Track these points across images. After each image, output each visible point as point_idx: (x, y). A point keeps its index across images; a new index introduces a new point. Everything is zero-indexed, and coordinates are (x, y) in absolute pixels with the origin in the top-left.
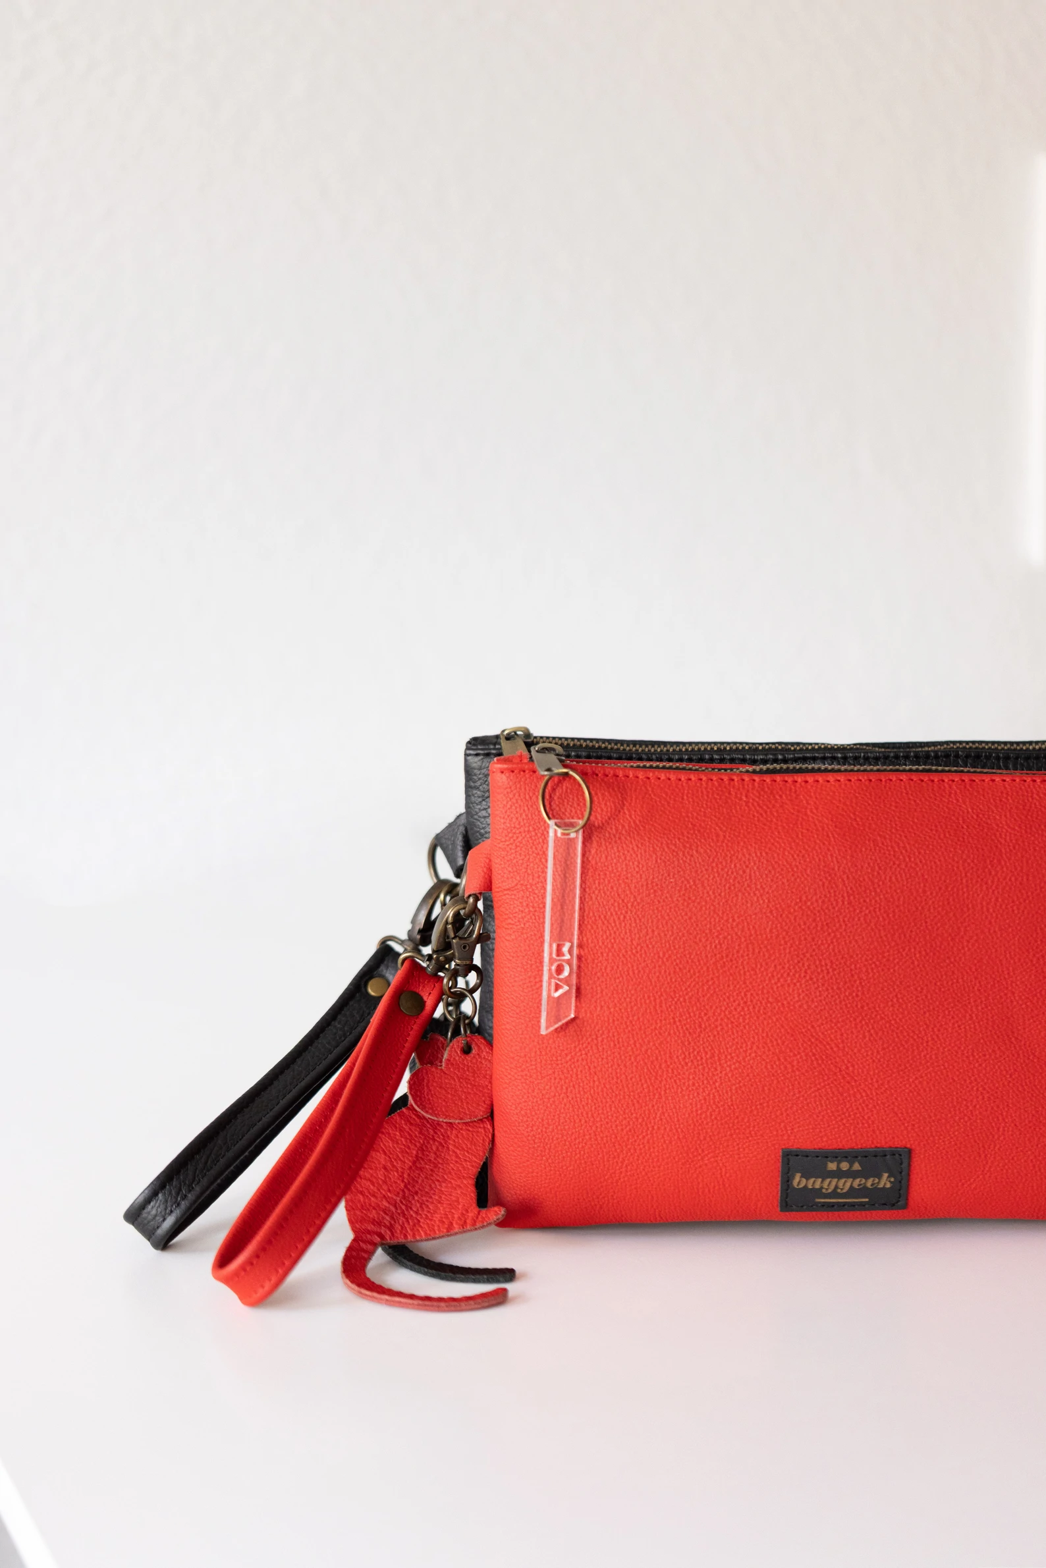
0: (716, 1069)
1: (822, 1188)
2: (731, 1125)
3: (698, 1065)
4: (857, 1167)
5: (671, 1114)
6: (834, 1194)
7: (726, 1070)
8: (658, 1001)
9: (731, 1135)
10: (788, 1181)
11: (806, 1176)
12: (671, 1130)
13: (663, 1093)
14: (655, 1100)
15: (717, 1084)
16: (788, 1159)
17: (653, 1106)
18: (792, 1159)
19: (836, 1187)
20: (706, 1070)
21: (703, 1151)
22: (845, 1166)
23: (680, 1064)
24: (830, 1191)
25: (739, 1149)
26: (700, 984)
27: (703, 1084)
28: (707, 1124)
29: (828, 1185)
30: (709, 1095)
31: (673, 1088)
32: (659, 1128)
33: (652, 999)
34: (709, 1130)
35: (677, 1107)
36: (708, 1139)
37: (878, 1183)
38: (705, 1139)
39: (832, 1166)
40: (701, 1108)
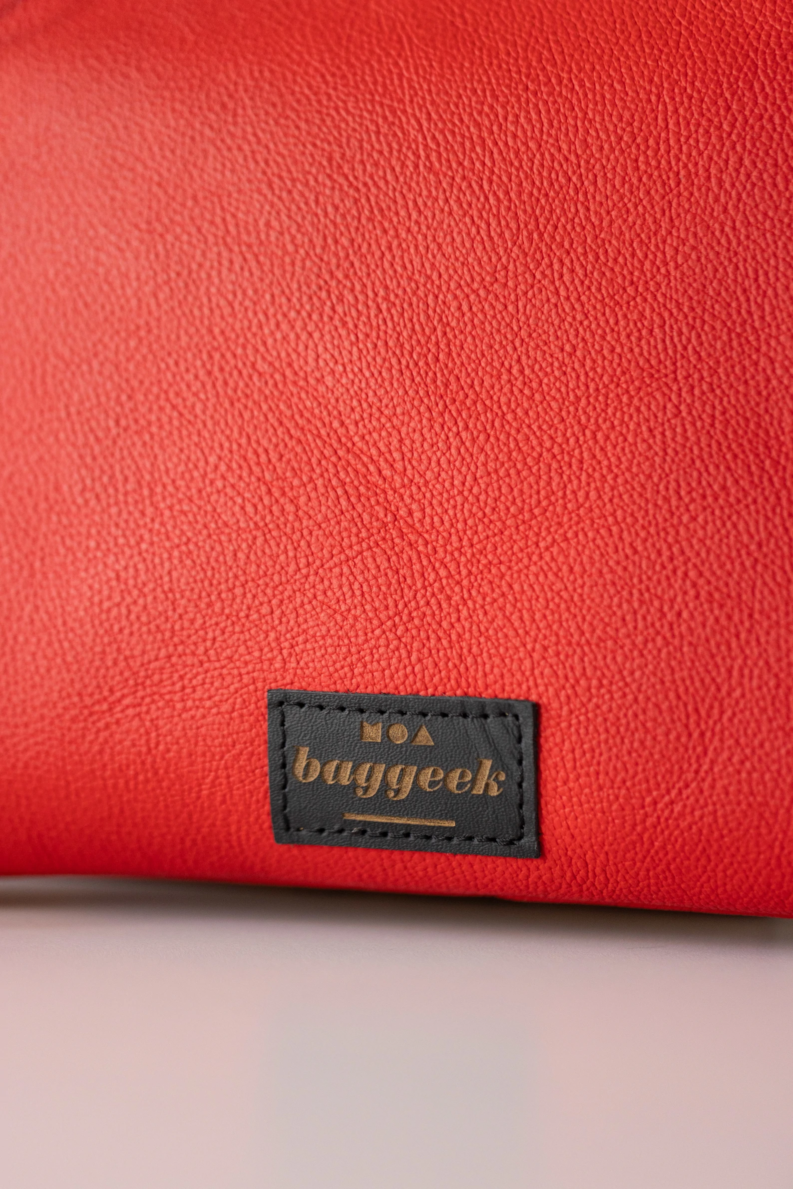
0: (143, 513)
1: (354, 786)
2: (168, 634)
3: (109, 505)
4: (424, 737)
5: (51, 609)
6: (381, 802)
7: (162, 515)
8: (39, 371)
9: (169, 657)
10: (284, 766)
11: (321, 753)
12: (50, 644)
13: (37, 564)
14: (21, 581)
15: (144, 546)
16: (283, 715)
17: (18, 593)
18: (293, 715)
19: (385, 785)
20: (125, 515)
21: (111, 691)
22: (399, 733)
23: (74, 502)
24: (372, 793)
25: (183, 688)
26: (123, 334)
27: (116, 544)
28: (121, 630)
29: (368, 779)
30: (126, 568)
31: (58, 553)
32: (27, 641)
33: (28, 366)
34: (124, 645)
35: (64, 595)
36: (122, 664)
37: (474, 781)
38: (115, 662)
39: (373, 733)
40: (110, 598)
